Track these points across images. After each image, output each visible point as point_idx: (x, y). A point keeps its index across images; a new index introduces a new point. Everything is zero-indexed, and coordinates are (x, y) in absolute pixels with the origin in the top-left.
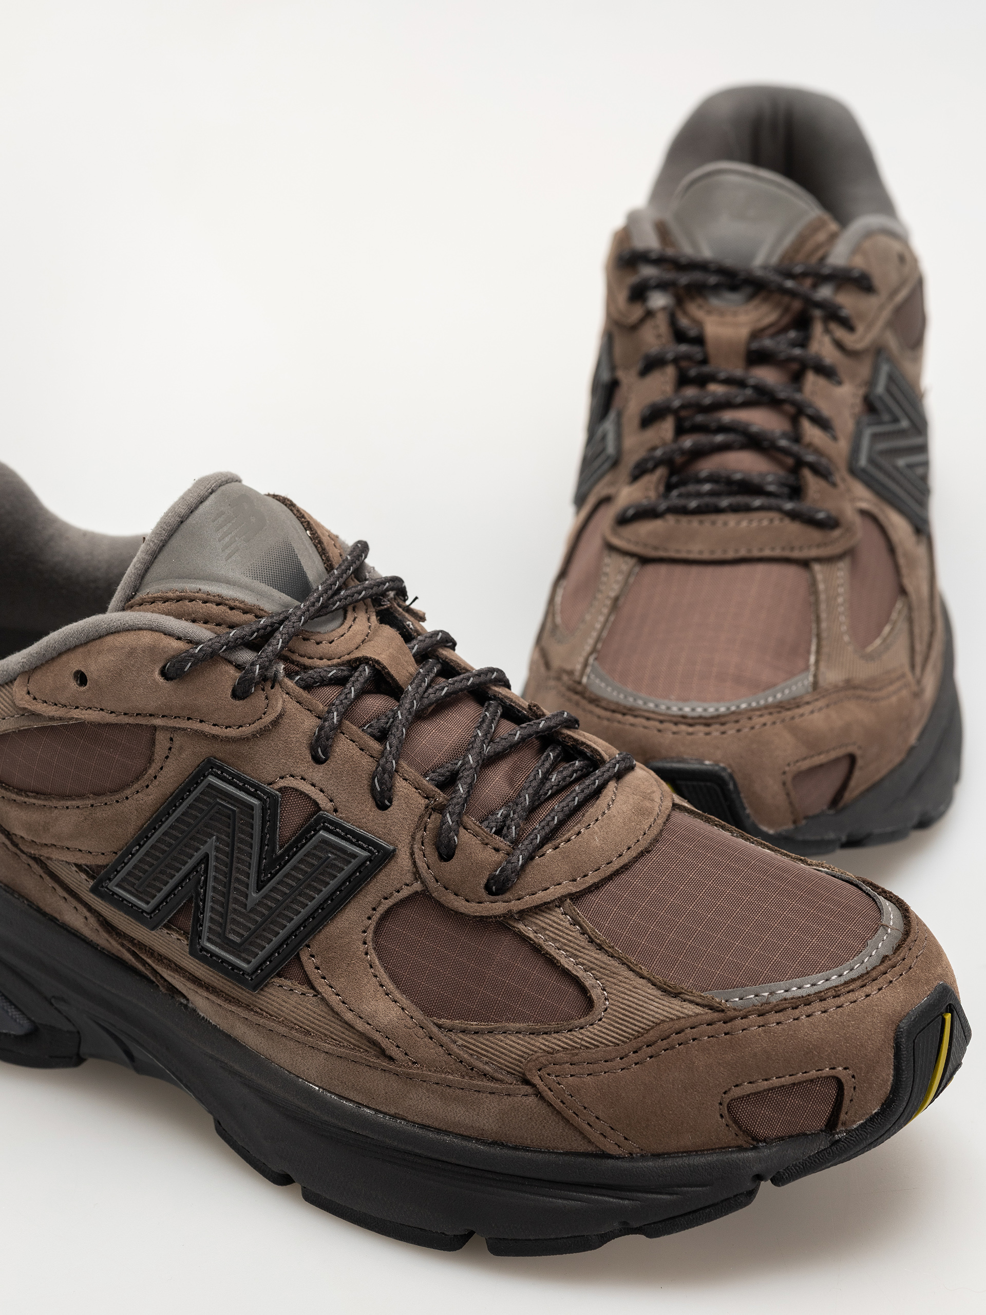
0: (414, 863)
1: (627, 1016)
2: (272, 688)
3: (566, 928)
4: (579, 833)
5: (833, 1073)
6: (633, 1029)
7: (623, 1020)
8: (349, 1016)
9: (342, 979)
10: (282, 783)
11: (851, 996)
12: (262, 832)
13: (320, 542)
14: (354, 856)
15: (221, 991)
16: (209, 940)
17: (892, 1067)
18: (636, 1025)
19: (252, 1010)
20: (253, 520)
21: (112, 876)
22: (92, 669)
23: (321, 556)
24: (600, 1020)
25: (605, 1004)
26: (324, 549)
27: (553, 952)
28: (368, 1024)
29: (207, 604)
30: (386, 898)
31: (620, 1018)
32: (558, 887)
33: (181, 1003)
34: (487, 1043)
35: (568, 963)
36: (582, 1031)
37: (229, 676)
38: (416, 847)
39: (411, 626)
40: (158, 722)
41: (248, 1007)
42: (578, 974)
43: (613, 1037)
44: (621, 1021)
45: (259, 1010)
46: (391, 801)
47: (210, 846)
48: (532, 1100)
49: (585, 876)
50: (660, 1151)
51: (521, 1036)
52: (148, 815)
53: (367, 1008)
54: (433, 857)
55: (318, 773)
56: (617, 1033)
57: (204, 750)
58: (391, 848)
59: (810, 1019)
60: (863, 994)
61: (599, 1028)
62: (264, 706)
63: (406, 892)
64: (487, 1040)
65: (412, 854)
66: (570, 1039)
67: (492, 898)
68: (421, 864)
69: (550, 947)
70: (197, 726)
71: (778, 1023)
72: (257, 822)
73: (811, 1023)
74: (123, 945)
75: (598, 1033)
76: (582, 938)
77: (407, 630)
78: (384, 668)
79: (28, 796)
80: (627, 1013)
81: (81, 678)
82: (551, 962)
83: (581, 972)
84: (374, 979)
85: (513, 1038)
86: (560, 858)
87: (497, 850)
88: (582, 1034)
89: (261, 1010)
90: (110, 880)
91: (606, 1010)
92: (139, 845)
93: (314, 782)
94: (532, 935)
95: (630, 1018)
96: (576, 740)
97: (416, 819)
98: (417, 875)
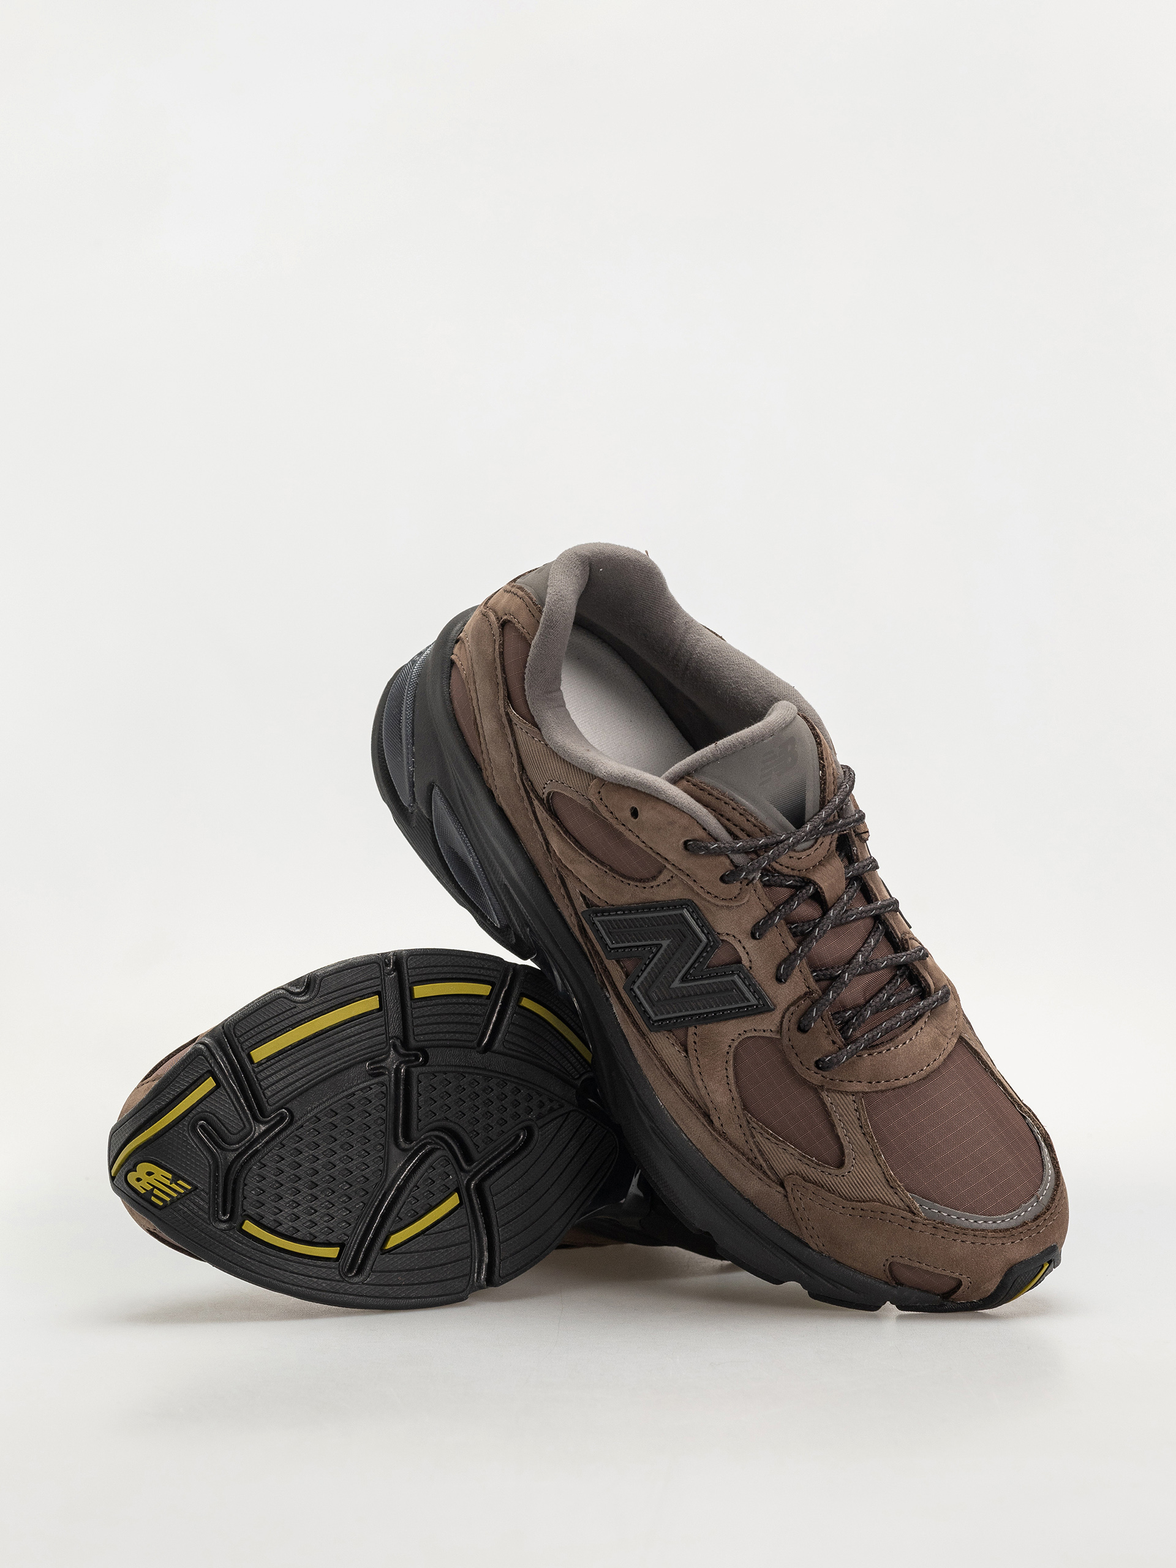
0: (781, 1023)
1: (859, 1184)
2: (747, 885)
3: (851, 1111)
4: (889, 1050)
5: (960, 1277)
6: (858, 1194)
7: (856, 1185)
8: (700, 1083)
9: (706, 1060)
10: (725, 938)
11: (993, 1241)
12: (700, 954)
13: (825, 784)
14: (748, 1000)
15: (632, 1015)
16: (638, 988)
17: (996, 1286)
18: (861, 1192)
19: (645, 1039)
20: (790, 760)
21: (599, 915)
22: (644, 815)
23: (821, 792)
24: (843, 1176)
25: (851, 1169)
26: (825, 789)
27: (836, 1122)
28: (708, 1094)
29: (735, 811)
30: (755, 1030)
31: (854, 1183)
32: (859, 1083)
33: (606, 996)
34: (771, 1148)
35: (841, 1133)
36: (829, 1176)
37: (723, 865)
38: (788, 1014)
39: (855, 851)
40: (669, 866)
41: (643, 1035)
42: (844, 1143)
43: (845, 1191)
44: (854, 1185)
45: (649, 1042)
46: (786, 981)
47: (665, 943)
48: (780, 1197)
49: (878, 1082)
50: (841, 1260)
51: (793, 1158)
52: (637, 901)
53: (712, 1086)
54: (794, 1027)
55: (750, 944)
56: (848, 1191)
57: (688, 896)
58: (772, 1007)
59: (962, 1244)
60: (1001, 1242)
61: (840, 1181)
62: (737, 893)
63: (768, 1034)
64: (772, 1147)
65: (783, 1017)
66: (820, 1177)
67: (816, 1070)
68: (785, 1026)
69: (836, 1118)
70: (691, 883)
71: (942, 1237)
72: (700, 949)
73: (962, 1246)
74: (586, 944)
75: (838, 1183)
76: (857, 1121)
77: (851, 853)
78: (823, 893)
79: (570, 839)
80: (860, 1182)
81: (635, 813)
82: (832, 1126)
83: (847, 1142)
84: (725, 1071)
85: (788, 1157)
86: (869, 1064)
87: (834, 1043)
88: (828, 1178)
89: (650, 1042)
90: (597, 916)
91: (849, 1172)
92: (624, 912)
93: (745, 947)
94: (828, 1105)
95: (860, 1186)
96: (920, 974)
97: (796, 998)
98: (780, 1031)
